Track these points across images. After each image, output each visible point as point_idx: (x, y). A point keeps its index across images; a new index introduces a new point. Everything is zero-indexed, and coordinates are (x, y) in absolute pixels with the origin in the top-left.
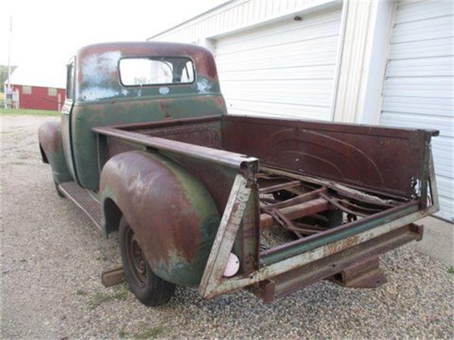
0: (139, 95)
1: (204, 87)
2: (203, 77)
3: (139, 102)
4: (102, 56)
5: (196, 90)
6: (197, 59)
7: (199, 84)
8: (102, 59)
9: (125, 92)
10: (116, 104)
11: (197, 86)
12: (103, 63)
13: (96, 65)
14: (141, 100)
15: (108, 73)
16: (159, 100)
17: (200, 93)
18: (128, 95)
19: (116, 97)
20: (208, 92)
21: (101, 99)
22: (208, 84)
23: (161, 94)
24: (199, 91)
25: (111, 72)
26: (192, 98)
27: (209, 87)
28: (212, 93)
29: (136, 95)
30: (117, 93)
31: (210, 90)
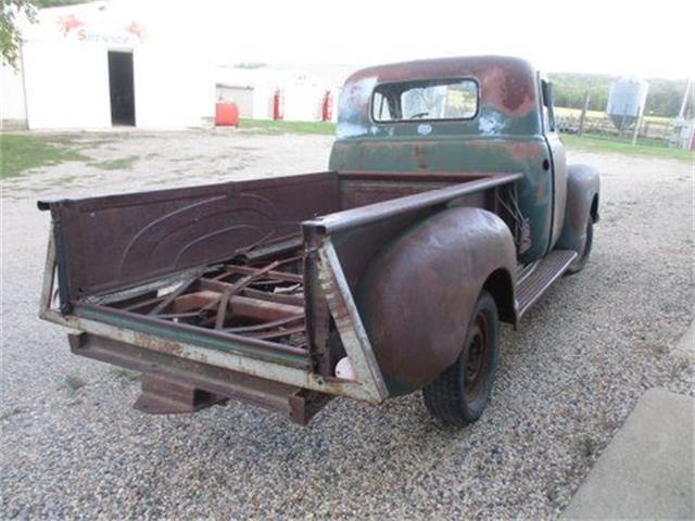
0: (391, 133)
1: (492, 126)
2: (494, 110)
3: (389, 144)
4: (356, 85)
5: (476, 130)
6: (486, 80)
7: (482, 120)
8: (356, 88)
9: (374, 130)
10: (362, 145)
11: (478, 124)
12: (356, 93)
13: (349, 96)
14: (390, 140)
15: (359, 106)
16: (414, 143)
17: (484, 135)
18: (378, 134)
19: (365, 135)
20: (499, 134)
21: (348, 138)
22: (501, 120)
23: (420, 135)
24: (482, 131)
25: (361, 103)
26: (467, 143)
27: (502, 126)
28: (506, 135)
29: (388, 134)
30: (366, 131)
31: (503, 131)
